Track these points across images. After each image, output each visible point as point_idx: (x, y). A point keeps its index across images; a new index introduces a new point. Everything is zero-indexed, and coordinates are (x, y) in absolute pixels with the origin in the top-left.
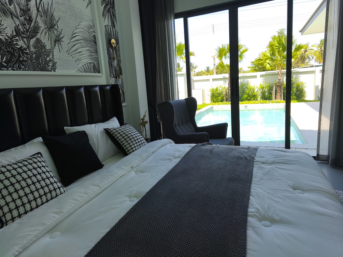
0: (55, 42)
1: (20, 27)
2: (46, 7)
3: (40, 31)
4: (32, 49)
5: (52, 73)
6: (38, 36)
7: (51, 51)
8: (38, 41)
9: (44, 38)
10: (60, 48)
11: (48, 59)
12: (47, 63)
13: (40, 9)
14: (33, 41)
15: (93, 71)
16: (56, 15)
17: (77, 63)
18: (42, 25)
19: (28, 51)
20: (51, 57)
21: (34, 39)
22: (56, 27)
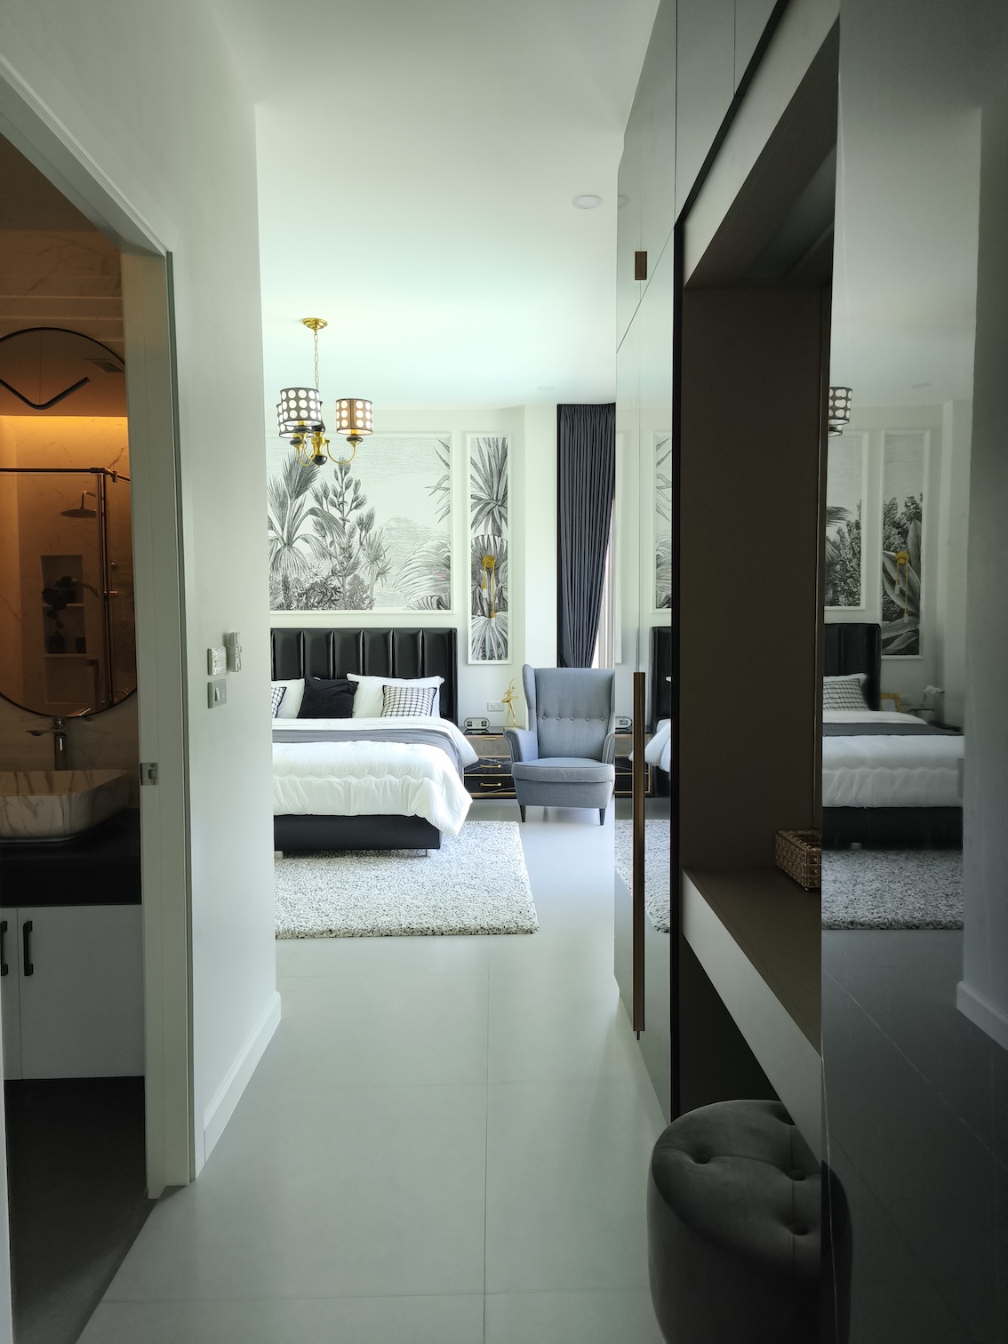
0: (378, 575)
1: (337, 567)
2: (372, 539)
3: (360, 567)
4: (347, 587)
5: (368, 611)
6: (357, 572)
7: (370, 587)
8: (356, 577)
9: (364, 573)
10: (384, 581)
11: (364, 596)
12: (362, 600)
13: (364, 543)
14: (349, 579)
15: (435, 606)
16: (384, 545)
17: (408, 598)
18: (363, 560)
19: (341, 590)
20: (369, 593)
21: (352, 576)
22: (382, 558)
